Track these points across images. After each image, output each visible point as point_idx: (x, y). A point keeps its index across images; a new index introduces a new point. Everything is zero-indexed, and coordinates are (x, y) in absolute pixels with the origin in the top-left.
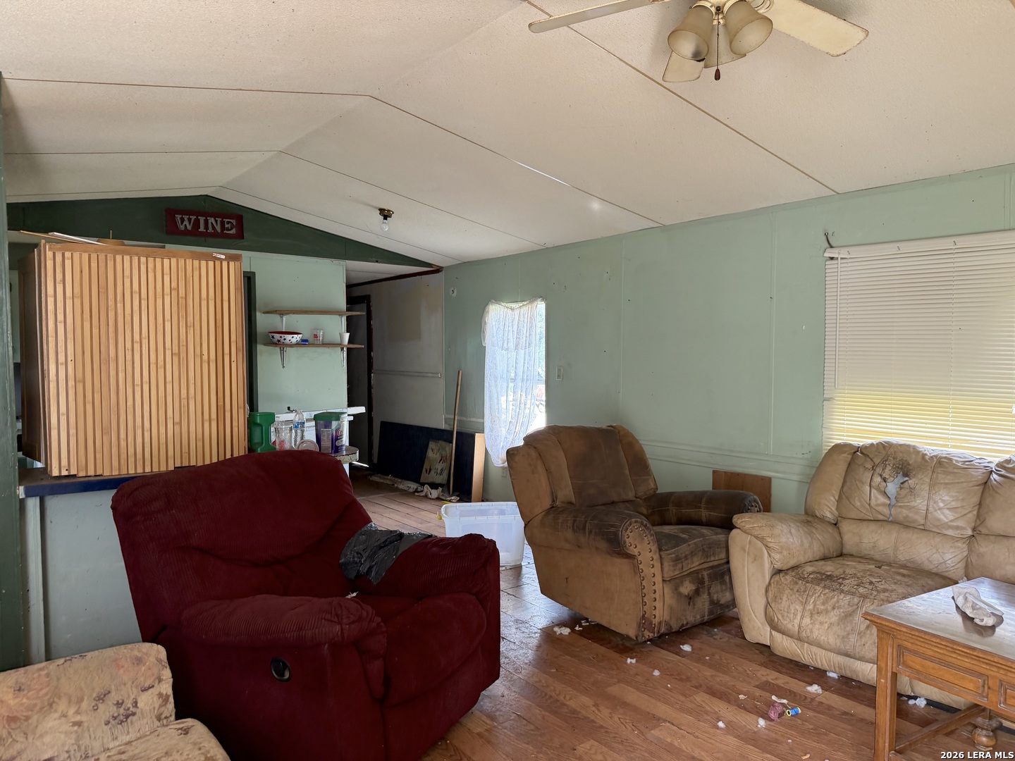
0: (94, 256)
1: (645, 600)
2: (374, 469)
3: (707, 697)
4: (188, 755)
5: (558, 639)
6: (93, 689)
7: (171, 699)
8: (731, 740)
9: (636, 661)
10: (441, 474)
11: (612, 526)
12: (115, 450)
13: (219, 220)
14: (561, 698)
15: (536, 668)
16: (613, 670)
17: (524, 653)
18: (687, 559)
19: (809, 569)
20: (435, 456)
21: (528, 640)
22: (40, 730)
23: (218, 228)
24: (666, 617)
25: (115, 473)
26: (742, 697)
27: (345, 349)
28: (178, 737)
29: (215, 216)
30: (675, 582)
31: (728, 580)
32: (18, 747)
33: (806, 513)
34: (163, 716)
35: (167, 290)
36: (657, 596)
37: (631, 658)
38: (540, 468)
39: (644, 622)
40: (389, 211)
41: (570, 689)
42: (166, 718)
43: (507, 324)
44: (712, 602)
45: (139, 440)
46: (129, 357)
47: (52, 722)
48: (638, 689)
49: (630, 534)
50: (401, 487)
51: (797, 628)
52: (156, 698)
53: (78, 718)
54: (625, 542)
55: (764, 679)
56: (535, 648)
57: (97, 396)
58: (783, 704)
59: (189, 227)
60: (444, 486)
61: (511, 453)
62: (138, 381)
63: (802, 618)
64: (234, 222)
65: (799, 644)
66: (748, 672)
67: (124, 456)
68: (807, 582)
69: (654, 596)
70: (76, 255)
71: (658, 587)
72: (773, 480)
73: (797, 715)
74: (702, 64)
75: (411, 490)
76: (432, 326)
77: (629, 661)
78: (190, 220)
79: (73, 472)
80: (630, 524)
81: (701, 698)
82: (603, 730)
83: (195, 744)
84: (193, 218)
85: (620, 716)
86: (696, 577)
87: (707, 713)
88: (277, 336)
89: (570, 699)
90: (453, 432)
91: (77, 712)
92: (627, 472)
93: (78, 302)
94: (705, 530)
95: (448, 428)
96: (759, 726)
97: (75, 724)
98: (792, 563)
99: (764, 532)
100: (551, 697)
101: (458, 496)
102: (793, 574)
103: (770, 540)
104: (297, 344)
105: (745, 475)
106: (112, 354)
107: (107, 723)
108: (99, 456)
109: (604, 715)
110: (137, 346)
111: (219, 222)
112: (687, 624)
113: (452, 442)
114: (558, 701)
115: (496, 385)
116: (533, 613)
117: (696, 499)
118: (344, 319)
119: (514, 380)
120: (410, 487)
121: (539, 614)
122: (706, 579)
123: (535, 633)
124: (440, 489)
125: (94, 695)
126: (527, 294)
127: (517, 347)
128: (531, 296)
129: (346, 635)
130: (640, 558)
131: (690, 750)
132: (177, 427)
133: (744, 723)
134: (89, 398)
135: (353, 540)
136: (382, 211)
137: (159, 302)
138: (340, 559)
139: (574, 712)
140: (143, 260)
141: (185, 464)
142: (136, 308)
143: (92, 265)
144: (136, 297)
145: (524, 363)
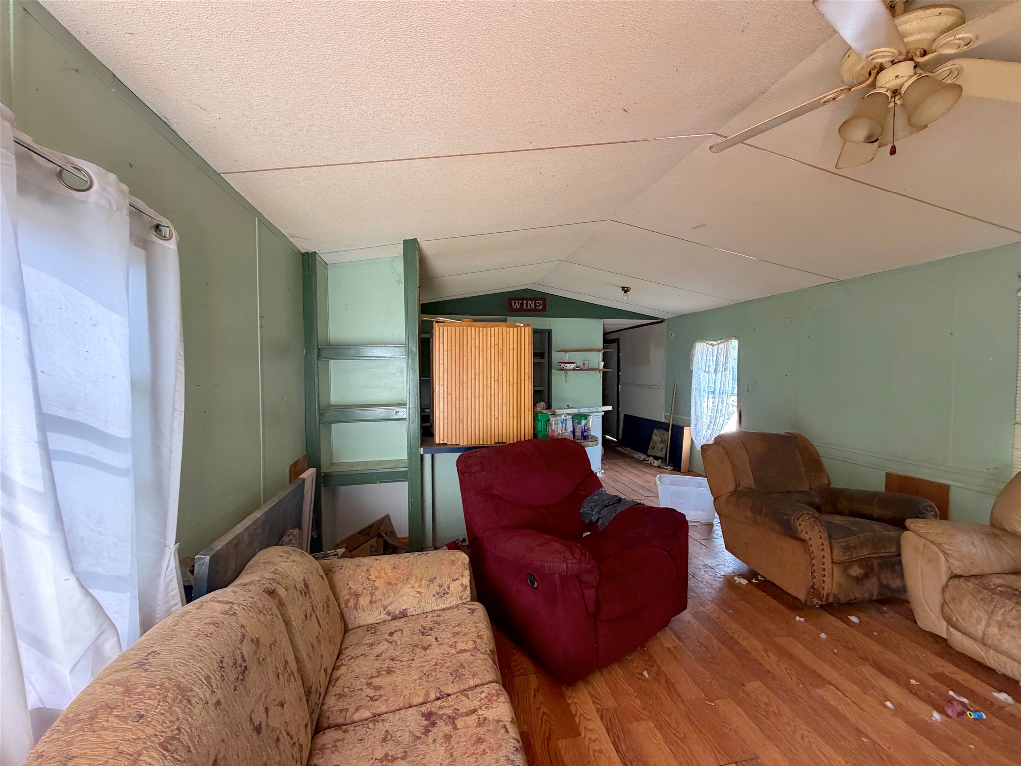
0: (457, 328)
1: (814, 574)
2: (620, 443)
3: (873, 671)
4: (469, 630)
5: (738, 587)
6: (428, 575)
7: (468, 589)
8: (900, 722)
9: (805, 620)
10: (661, 451)
11: (785, 514)
12: (465, 432)
13: (534, 301)
14: (736, 636)
15: (718, 607)
16: (782, 623)
17: (709, 592)
18: (856, 549)
19: (997, 581)
20: (657, 439)
21: (713, 583)
22: (402, 593)
23: (533, 306)
24: (835, 590)
25: (465, 444)
26: (913, 681)
27: (601, 371)
28: (467, 615)
29: (531, 299)
30: (845, 566)
31: (899, 570)
32: (391, 600)
33: (993, 525)
34: (463, 598)
35: (493, 345)
36: (826, 573)
37: (800, 617)
38: (727, 461)
39: (813, 591)
40: (627, 288)
41: (743, 630)
42: (465, 599)
43: (709, 355)
44: (881, 585)
45: (477, 427)
46: (473, 382)
47: (407, 590)
48: (804, 646)
49: (801, 522)
50: (635, 456)
51: (981, 634)
52: (459, 586)
53: (420, 590)
54: (797, 528)
55: (939, 670)
56: (718, 590)
57: (457, 403)
58: (962, 703)
59: (518, 307)
60: (663, 459)
61: (704, 448)
62: (477, 395)
63: (988, 625)
64: (541, 302)
65: (983, 647)
66: (921, 658)
67: (469, 435)
68: (995, 594)
69: (823, 573)
70: (449, 328)
71: (828, 566)
72: (951, 487)
73: (979, 719)
74: (876, 144)
75: (641, 459)
76: (657, 356)
77: (798, 618)
78: (519, 303)
79: (445, 442)
80: (802, 515)
81: (867, 671)
82: (770, 675)
83: (474, 623)
84: (520, 301)
85: (786, 667)
86: (865, 563)
87: (873, 687)
88: (563, 365)
89: (743, 639)
90: (669, 424)
91: (419, 587)
92: (803, 469)
93: (449, 353)
94: (876, 526)
95: (666, 422)
96: (933, 718)
97: (418, 593)
98: (974, 571)
99: (942, 539)
100: (727, 633)
101: (672, 466)
102: (976, 582)
103: (948, 547)
104: (574, 369)
105: (920, 480)
106: (465, 380)
107: (434, 596)
108: (458, 434)
109: (771, 661)
110: (477, 376)
111: (533, 303)
112: (855, 599)
113: (668, 431)
114: (732, 638)
115: (700, 396)
116: (718, 561)
117: (869, 497)
118: (601, 354)
119: (713, 393)
120: (640, 457)
121: (724, 563)
122: (876, 566)
123: (719, 578)
124: (660, 461)
125: (429, 578)
126: (724, 336)
127: (716, 371)
128: (727, 337)
129: (569, 571)
130: (810, 542)
131: (855, 720)
133: (916, 711)
134: (454, 404)
135: (589, 498)
136: (623, 288)
137: (489, 351)
138: (580, 509)
139: (746, 651)
140: (481, 329)
141: (500, 441)
142: (477, 355)
143: (457, 333)
144: (477, 349)
145: (721, 382)
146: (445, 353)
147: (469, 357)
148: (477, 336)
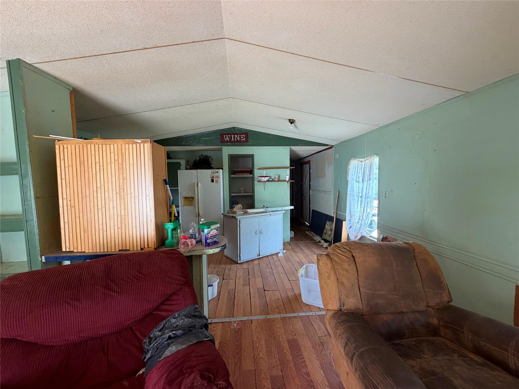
10: (329, 236)
12: (90, 240)
13: (239, 135)
20: (328, 227)
23: (239, 139)
25: (91, 251)
27: (288, 182)
29: (237, 134)
35: (113, 161)
40: (293, 120)
43: (359, 169)
45: (101, 236)
46: (95, 195)
50: (315, 238)
57: (81, 214)
59: (228, 140)
60: (329, 242)
64: (244, 136)
67: (94, 243)
70: (69, 146)
75: (318, 241)
76: (329, 171)
78: (228, 137)
79: (72, 250)
84: (230, 136)
88: (260, 178)
90: (334, 218)
93: (70, 168)
104: (267, 181)
108: (83, 242)
111: (239, 136)
113: (333, 222)
118: (288, 170)
119: (361, 197)
126: (369, 154)
127: (363, 180)
128: (371, 154)
132: (120, 230)
134: (77, 215)
136: (290, 120)
137: (109, 166)
140: (100, 146)
141: (124, 248)
142: (98, 170)
143: (77, 150)
144: (98, 165)
145: (366, 189)
146: (67, 169)
147: (90, 173)
148: (97, 152)
